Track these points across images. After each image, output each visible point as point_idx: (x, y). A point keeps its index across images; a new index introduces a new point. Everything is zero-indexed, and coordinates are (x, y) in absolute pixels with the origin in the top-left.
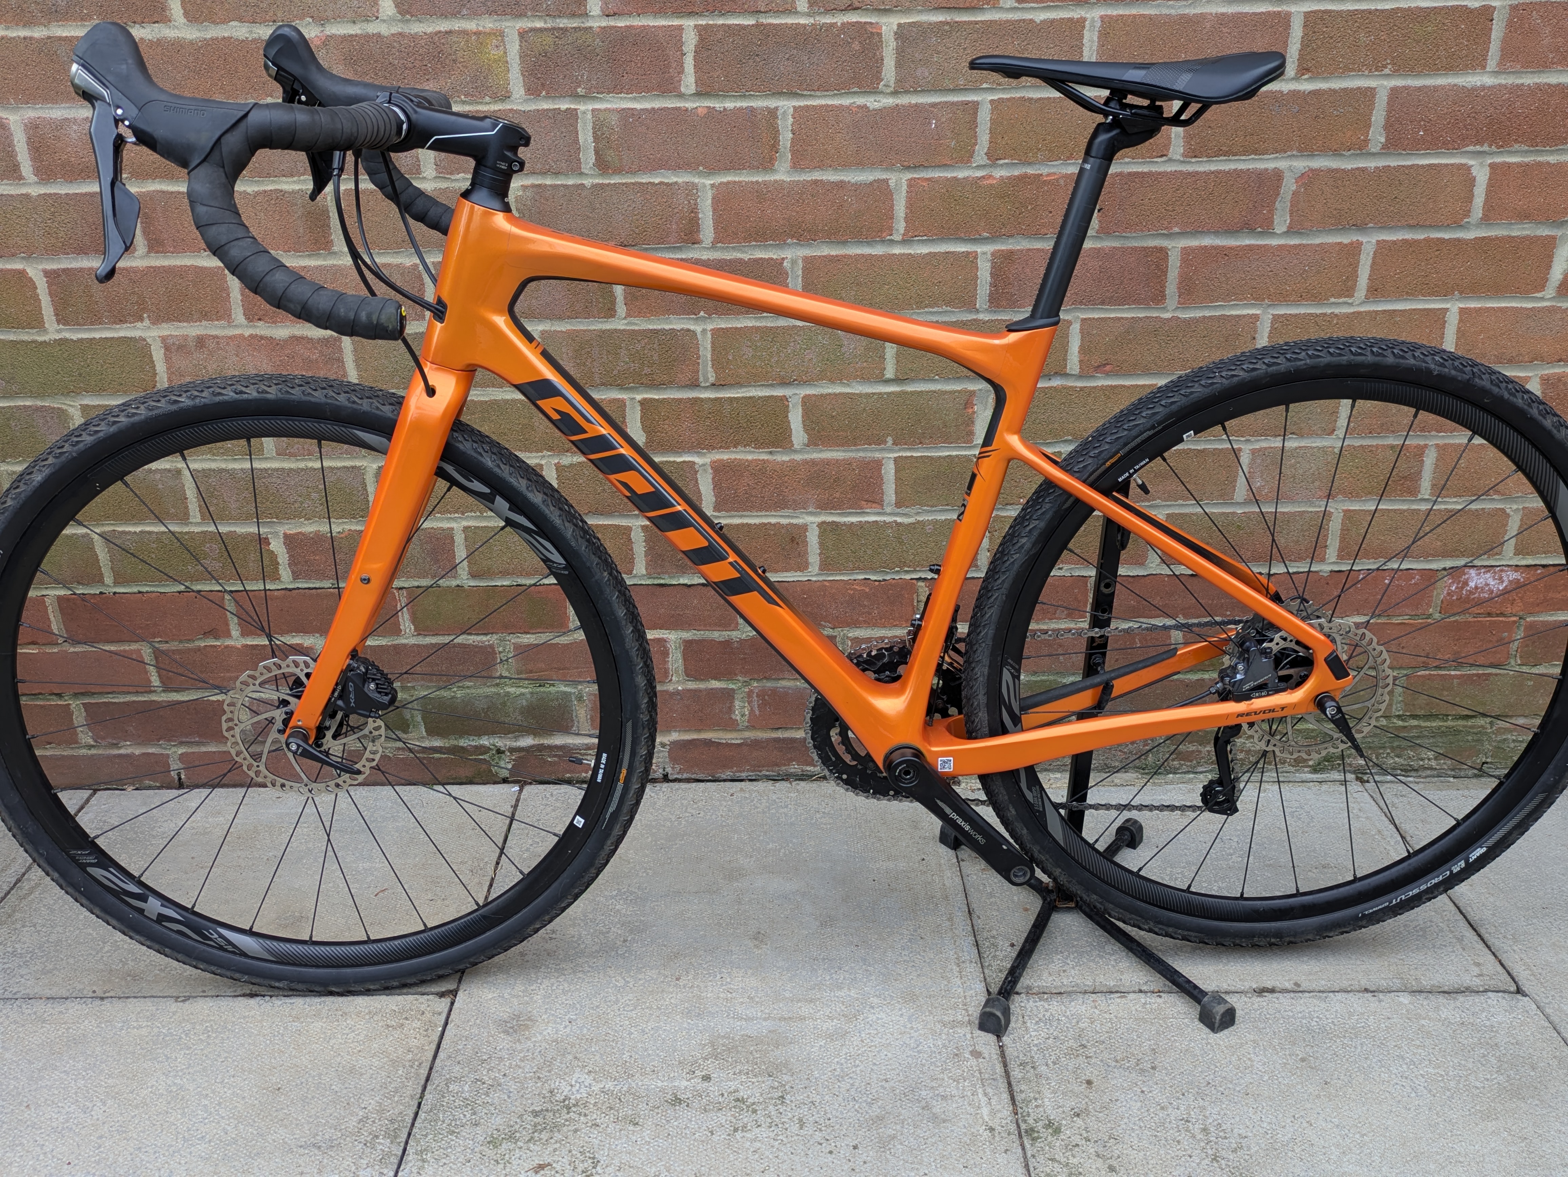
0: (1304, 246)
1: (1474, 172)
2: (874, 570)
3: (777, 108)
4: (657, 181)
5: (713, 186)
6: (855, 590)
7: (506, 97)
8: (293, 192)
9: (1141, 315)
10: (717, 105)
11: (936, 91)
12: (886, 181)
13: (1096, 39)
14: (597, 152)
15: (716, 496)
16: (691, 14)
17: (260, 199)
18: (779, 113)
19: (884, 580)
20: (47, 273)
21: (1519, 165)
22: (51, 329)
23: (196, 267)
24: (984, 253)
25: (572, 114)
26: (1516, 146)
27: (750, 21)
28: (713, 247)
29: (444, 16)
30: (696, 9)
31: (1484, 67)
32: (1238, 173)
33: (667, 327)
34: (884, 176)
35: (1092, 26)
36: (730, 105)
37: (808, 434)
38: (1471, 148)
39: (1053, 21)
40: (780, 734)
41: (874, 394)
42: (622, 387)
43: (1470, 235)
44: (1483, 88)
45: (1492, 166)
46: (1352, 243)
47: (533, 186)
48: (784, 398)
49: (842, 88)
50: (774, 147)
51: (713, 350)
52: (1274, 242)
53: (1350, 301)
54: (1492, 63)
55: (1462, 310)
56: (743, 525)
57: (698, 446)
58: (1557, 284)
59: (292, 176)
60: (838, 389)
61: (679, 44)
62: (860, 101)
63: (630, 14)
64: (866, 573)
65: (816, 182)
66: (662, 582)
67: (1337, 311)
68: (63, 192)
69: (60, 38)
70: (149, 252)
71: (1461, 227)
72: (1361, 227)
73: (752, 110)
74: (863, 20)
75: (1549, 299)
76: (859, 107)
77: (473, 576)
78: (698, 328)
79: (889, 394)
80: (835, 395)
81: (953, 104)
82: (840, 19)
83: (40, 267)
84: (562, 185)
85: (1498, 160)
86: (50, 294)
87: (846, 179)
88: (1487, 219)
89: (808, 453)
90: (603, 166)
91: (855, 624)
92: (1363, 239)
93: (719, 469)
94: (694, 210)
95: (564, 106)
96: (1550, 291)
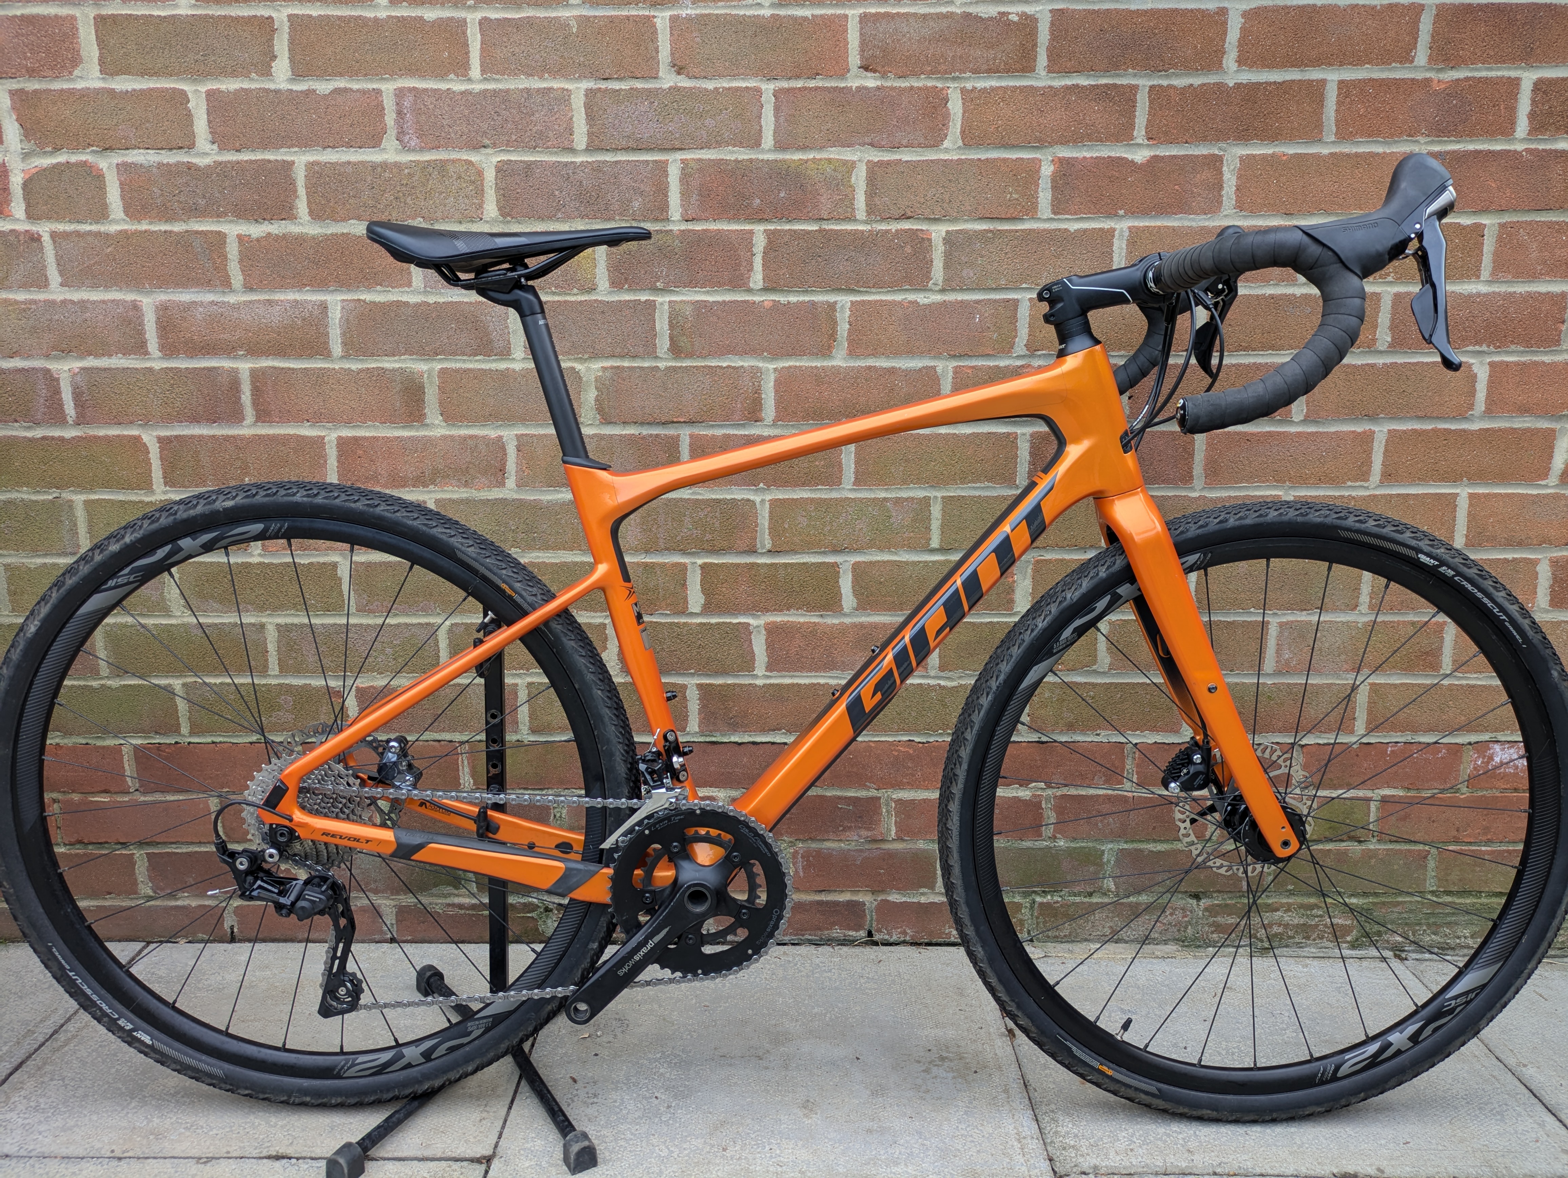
0: (1321, 433)
1: (1475, 369)
2: (918, 732)
3: (836, 303)
4: (725, 365)
5: (775, 370)
6: (899, 751)
7: (593, 289)
8: (394, 370)
9: (1170, 494)
10: (782, 299)
11: (979, 289)
12: (934, 368)
13: (1124, 246)
14: (671, 338)
15: (768, 657)
16: (761, 220)
17: (362, 375)
18: (838, 306)
19: (928, 742)
20: (160, 440)
21: (1517, 364)
22: (158, 491)
23: (298, 436)
24: (1024, 434)
25: (651, 306)
26: (1513, 347)
27: (814, 227)
28: (774, 424)
29: (541, 218)
30: (765, 217)
31: (1478, 277)
32: (1258, 367)
33: (729, 497)
34: (932, 363)
35: (1121, 235)
36: (793, 299)
37: (858, 599)
38: (1470, 348)
39: (1085, 231)
40: (823, 897)
41: (920, 562)
42: (684, 552)
43: (1475, 426)
44: (1479, 295)
45: (1491, 364)
46: (1365, 432)
47: (612, 368)
48: (835, 565)
49: (894, 286)
50: (833, 336)
51: (771, 519)
52: (1293, 429)
53: (1366, 485)
54: (1485, 274)
55: (1471, 496)
56: (793, 685)
57: (754, 609)
58: (1559, 472)
59: (394, 355)
60: (886, 557)
61: (750, 246)
62: (911, 297)
63: (707, 220)
64: (910, 735)
65: (869, 368)
66: (714, 739)
67: (1354, 494)
68: (183, 366)
69: (197, 232)
70: (256, 422)
71: (1466, 419)
72: (1372, 417)
73: (813, 303)
74: (915, 227)
75: (1552, 487)
76: (910, 302)
77: (534, 731)
78: (757, 499)
79: (934, 562)
80: (884, 562)
81: (995, 301)
82: (894, 226)
83: (155, 434)
84: (639, 367)
85: (1497, 359)
86: (161, 459)
87: (897, 366)
88: (1490, 412)
89: (857, 616)
90: (676, 350)
91: (898, 785)
92: (1376, 428)
93: (772, 631)
94: (758, 391)
95: (643, 298)
96: (1553, 479)
